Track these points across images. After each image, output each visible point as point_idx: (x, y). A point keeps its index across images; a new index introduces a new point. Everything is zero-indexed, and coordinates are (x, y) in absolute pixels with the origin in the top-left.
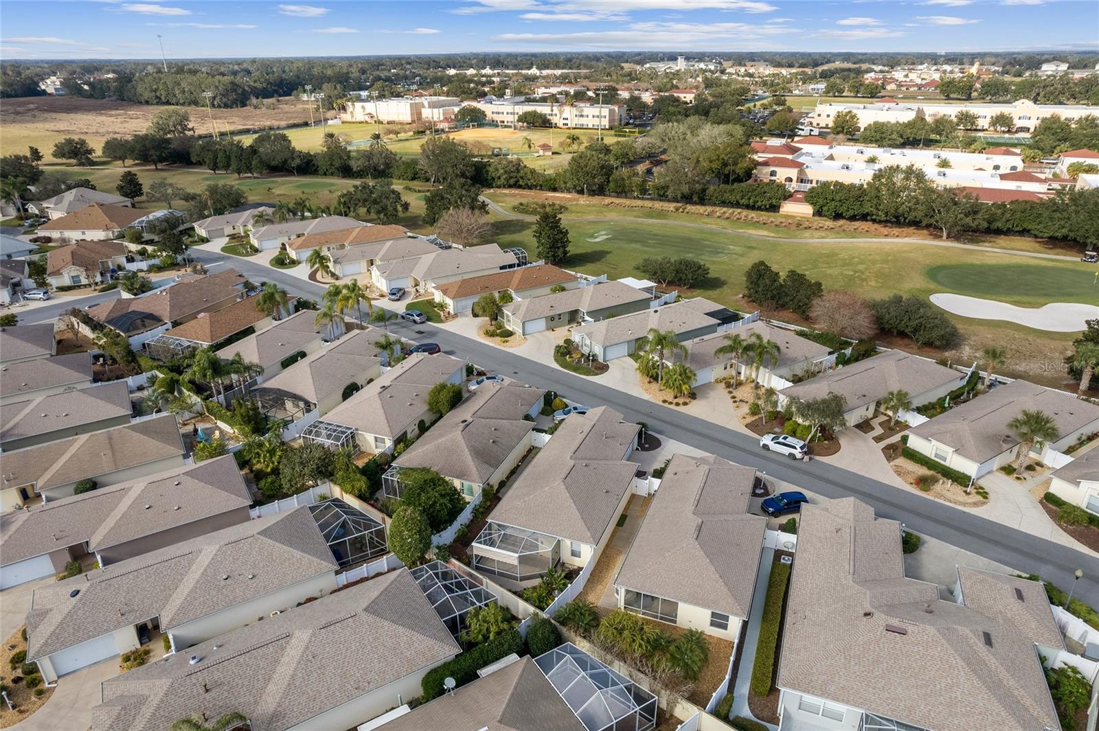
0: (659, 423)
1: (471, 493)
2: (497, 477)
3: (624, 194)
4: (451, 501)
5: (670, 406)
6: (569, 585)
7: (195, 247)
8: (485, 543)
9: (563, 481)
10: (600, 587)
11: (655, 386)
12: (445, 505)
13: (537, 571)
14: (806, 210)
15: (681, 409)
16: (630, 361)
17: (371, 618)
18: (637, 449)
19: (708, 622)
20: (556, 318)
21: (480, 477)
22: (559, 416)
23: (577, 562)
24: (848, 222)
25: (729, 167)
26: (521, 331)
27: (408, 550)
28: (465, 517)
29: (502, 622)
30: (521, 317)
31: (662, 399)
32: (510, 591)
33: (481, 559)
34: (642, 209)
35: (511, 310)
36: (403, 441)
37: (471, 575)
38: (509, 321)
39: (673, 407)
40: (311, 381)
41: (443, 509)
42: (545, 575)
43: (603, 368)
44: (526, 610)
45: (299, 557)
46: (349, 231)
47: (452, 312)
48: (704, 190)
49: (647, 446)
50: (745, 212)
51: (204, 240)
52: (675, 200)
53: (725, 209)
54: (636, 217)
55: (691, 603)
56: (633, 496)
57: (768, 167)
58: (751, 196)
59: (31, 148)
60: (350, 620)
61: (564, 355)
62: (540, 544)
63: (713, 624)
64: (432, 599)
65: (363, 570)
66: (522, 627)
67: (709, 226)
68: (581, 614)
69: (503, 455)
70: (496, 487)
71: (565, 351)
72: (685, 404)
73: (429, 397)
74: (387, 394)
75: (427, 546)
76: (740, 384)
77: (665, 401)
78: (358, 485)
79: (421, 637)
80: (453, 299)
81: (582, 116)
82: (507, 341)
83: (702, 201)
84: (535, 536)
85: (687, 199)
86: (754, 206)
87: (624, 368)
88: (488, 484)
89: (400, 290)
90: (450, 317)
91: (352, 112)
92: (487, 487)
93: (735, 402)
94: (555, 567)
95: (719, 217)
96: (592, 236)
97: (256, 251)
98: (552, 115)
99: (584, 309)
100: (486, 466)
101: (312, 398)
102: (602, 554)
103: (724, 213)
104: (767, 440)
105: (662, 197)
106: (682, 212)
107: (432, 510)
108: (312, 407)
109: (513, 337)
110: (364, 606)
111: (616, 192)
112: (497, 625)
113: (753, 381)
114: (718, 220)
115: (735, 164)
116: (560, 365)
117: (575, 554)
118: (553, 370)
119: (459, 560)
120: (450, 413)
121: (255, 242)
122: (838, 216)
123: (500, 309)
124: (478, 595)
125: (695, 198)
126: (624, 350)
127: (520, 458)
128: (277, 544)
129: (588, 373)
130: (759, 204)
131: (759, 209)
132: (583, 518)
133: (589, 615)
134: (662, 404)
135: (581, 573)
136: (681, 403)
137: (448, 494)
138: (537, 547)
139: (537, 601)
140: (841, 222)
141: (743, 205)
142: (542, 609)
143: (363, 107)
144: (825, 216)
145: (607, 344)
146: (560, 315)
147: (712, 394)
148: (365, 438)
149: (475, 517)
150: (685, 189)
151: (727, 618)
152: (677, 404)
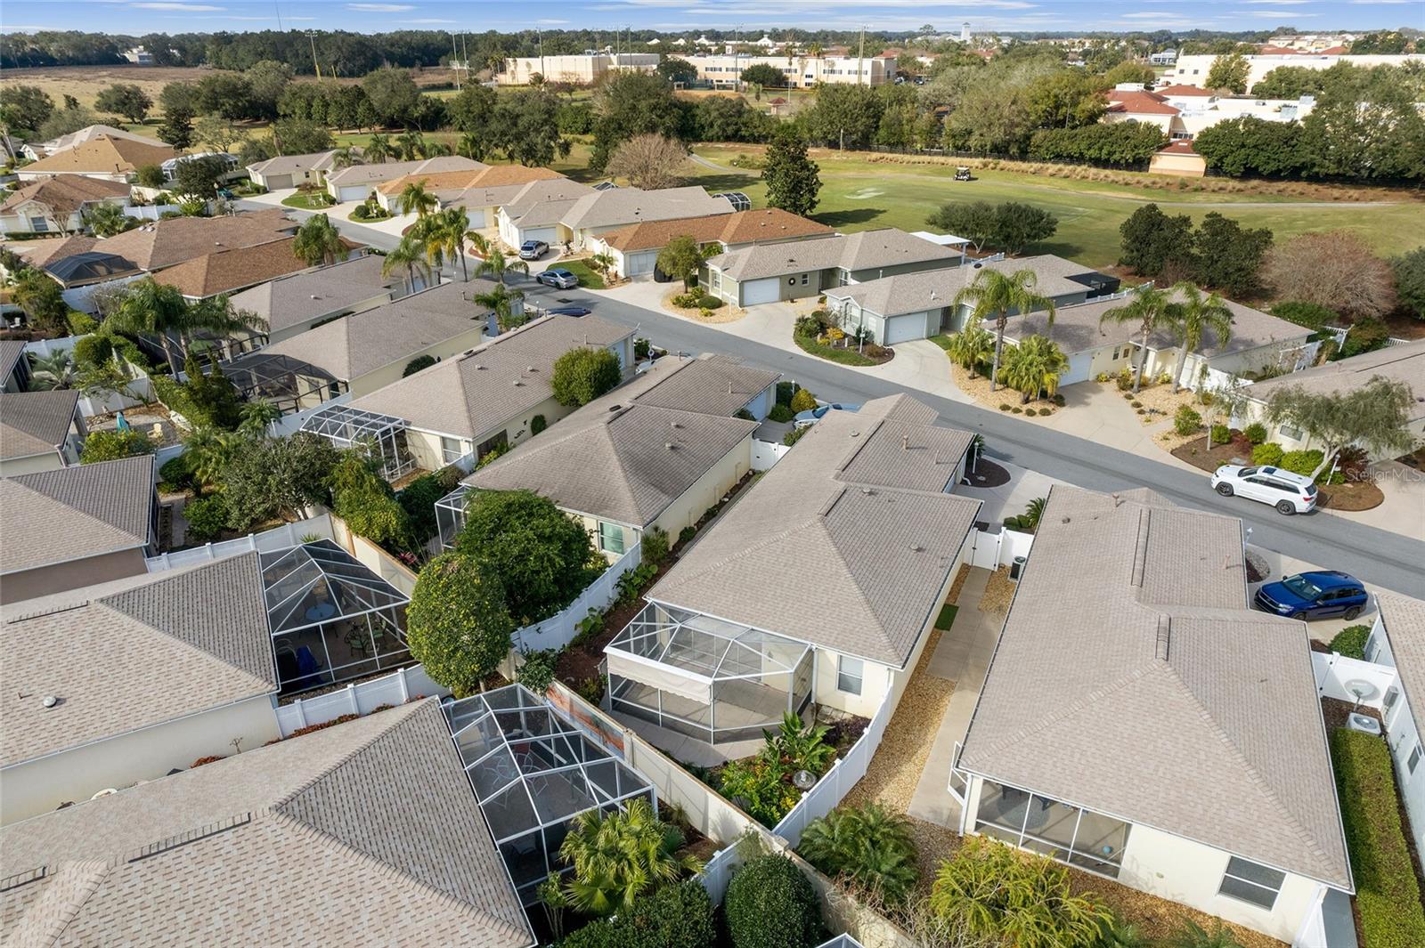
0: (999, 442)
1: (619, 543)
2: (674, 521)
3: (900, 147)
4: (566, 550)
5: (1017, 416)
6: (838, 762)
7: (245, 199)
8: (638, 650)
9: (822, 520)
10: (907, 768)
11: (983, 384)
12: (550, 560)
13: (755, 720)
14: (1194, 165)
15: (1038, 420)
16: (933, 346)
17: (290, 833)
18: (964, 482)
19: (1217, 882)
20: (799, 280)
21: (639, 512)
22: (802, 420)
23: (851, 706)
24: (1266, 183)
25: (1064, 110)
26: (737, 299)
27: (449, 657)
28: (600, 594)
29: (660, 858)
30: (738, 274)
31: (998, 404)
32: (687, 767)
33: (628, 686)
34: (929, 166)
35: (721, 263)
36: (493, 446)
37: (597, 724)
38: (716, 284)
39: (1021, 417)
40: (344, 345)
41: (545, 569)
42: (778, 731)
43: (884, 355)
44: (726, 823)
45: (186, 659)
46: (474, 173)
47: (621, 274)
48: (1028, 138)
49: (982, 478)
50: (1093, 170)
51: (259, 190)
52: (981, 153)
53: (1061, 166)
54: (920, 174)
55: (1173, 829)
56: (966, 569)
57: (1123, 114)
58: (1104, 144)
59: (67, 97)
60: (228, 835)
61: (812, 334)
62: (764, 655)
63: (1228, 888)
64: (480, 781)
65: (345, 697)
66: (709, 871)
67: (1037, 186)
68: (874, 843)
69: (692, 473)
70: (673, 539)
71: (814, 329)
72: (1045, 413)
73: (554, 372)
74: (474, 364)
75: (499, 648)
76: (1144, 385)
77: (1005, 408)
78: (380, 518)
79: (422, 894)
80: (624, 250)
81: (832, 72)
82: (712, 315)
83: (1023, 155)
84: (754, 638)
85: (1000, 151)
86: (1107, 160)
87: (922, 356)
88: (656, 529)
89: (542, 244)
90: (615, 280)
91: (513, 72)
92: (653, 535)
93: (1141, 412)
94: (800, 713)
95: (1052, 175)
96: (854, 193)
97: (333, 202)
98: (789, 71)
99: (847, 267)
100: (652, 490)
101: (341, 375)
102: (907, 689)
103: (1060, 170)
104: (1228, 474)
105: (961, 150)
106: (993, 169)
107: (518, 569)
108: (342, 389)
109: (722, 309)
110: (282, 794)
111: (889, 144)
112: (646, 867)
113: (1169, 382)
114: (1052, 179)
115: (1075, 104)
116: (806, 349)
117: (845, 684)
118: (792, 356)
119: (574, 687)
120: (593, 402)
121: (332, 191)
122: (1249, 173)
123: (701, 265)
124: (605, 774)
125: (1014, 150)
126: (921, 326)
127: (726, 488)
128: (142, 627)
129: (857, 362)
130: (1117, 156)
131: (1116, 165)
132: (868, 601)
133: (896, 850)
134: (1000, 412)
135: (866, 731)
136: (1037, 411)
137: (560, 538)
138: (756, 664)
139: (757, 799)
140: (1255, 183)
141: (1091, 159)
142: (769, 823)
143: (528, 65)
144: (1225, 174)
145: (893, 313)
146: (805, 276)
147: (1094, 399)
148: (424, 440)
149: (625, 595)
150: (998, 135)
151: (1276, 879)
152: (1031, 413)
